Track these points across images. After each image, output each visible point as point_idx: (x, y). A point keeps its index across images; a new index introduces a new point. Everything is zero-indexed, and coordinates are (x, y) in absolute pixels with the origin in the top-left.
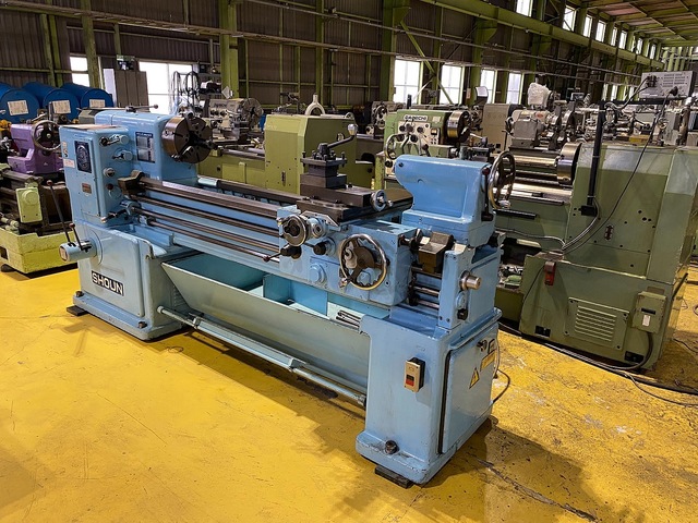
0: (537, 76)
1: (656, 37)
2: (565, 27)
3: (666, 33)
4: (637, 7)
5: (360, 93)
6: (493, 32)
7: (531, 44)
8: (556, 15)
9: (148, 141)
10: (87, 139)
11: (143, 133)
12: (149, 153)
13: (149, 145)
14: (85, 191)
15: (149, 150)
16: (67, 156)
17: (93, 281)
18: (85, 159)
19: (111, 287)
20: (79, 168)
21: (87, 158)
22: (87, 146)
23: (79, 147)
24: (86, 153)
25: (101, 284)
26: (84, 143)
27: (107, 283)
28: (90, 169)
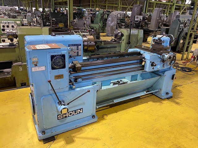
9: (78, 47)
10: (63, 52)
11: (74, 45)
12: (78, 52)
13: (78, 49)
14: (58, 78)
15: (78, 51)
16: (36, 65)
17: (58, 119)
18: (62, 63)
19: (74, 114)
20: (53, 68)
21: (63, 62)
22: (63, 56)
23: (55, 58)
24: (62, 60)
25: (66, 117)
26: (61, 55)
27: (71, 114)
28: (64, 67)
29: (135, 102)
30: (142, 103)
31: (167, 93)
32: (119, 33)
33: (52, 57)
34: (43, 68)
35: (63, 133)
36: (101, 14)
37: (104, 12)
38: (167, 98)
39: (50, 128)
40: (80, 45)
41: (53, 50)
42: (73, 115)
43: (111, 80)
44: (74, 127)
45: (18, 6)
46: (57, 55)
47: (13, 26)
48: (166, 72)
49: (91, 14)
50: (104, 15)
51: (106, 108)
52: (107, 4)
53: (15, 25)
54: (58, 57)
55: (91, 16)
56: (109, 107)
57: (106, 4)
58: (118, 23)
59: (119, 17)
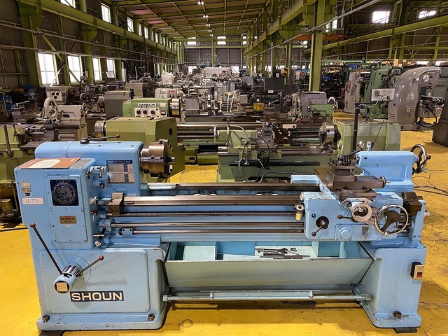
0: (122, 61)
1: (171, 36)
2: (129, 30)
3: (176, 35)
4: (164, 20)
5: (15, 79)
6: (95, 33)
7: (114, 41)
8: (123, 22)
9: (126, 167)
10: (73, 176)
11: (119, 162)
12: (126, 176)
13: (126, 170)
14: (65, 223)
15: (126, 173)
16: (29, 194)
17: (72, 300)
18: (69, 195)
19: (104, 298)
20: (56, 203)
21: (72, 193)
22: (73, 183)
23: (58, 185)
24: (71, 189)
25: (87, 300)
26: (68, 180)
27: (97, 297)
28: (76, 203)
29: (291, 311)
30: (306, 320)
31: (397, 314)
32: (328, 131)
33: (53, 183)
34: (40, 201)
35: (80, 330)
36: (383, 76)
37: (390, 71)
38: (394, 328)
39: (60, 314)
40: (131, 162)
41: (55, 170)
42: (102, 300)
43: (256, 243)
44: (102, 325)
45: (239, 64)
46: (62, 181)
47: (153, 112)
48: (379, 250)
49: (363, 75)
51: (209, 306)
52: (437, 45)
53: (157, 110)
54: (62, 183)
55: (362, 80)
56: (216, 306)
57: (434, 45)
58: (423, 98)
59: (426, 81)
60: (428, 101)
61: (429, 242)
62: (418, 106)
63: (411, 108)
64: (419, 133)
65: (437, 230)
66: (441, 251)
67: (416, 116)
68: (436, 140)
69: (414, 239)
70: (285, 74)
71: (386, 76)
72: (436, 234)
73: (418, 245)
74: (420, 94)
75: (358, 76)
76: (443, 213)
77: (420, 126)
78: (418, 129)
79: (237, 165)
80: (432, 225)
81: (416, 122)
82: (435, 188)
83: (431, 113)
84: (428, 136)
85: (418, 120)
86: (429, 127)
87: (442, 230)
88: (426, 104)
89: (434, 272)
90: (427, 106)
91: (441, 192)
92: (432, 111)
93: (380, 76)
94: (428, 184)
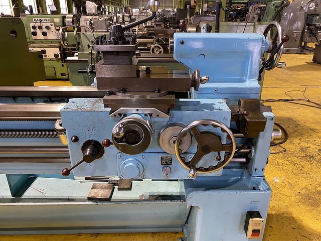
36: (276, 7)
49: (260, 8)
50: (282, 8)
53: (52, 25)
55: (259, 12)
58: (308, 25)
59: (312, 8)
60: (312, 27)
61: (294, 159)
62: (303, 32)
63: (297, 33)
64: (302, 55)
65: (304, 145)
66: (305, 170)
67: (301, 41)
68: (315, 60)
69: (254, 173)
70: (194, 6)
71: (279, 7)
72: (302, 150)
73: (258, 184)
74: (306, 21)
75: (255, 9)
76: (313, 126)
77: (303, 50)
78: (301, 52)
79: (86, 72)
80: (300, 139)
81: (301, 46)
82: (309, 101)
83: (314, 38)
84: (309, 57)
85: (303, 44)
86: (311, 50)
87: (310, 145)
88: (310, 30)
89: (293, 198)
90: (311, 31)
91: (314, 105)
92: (315, 36)
93: (273, 7)
94: (303, 98)
